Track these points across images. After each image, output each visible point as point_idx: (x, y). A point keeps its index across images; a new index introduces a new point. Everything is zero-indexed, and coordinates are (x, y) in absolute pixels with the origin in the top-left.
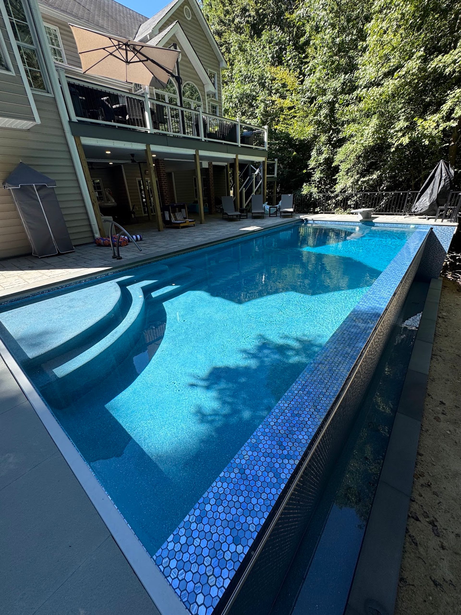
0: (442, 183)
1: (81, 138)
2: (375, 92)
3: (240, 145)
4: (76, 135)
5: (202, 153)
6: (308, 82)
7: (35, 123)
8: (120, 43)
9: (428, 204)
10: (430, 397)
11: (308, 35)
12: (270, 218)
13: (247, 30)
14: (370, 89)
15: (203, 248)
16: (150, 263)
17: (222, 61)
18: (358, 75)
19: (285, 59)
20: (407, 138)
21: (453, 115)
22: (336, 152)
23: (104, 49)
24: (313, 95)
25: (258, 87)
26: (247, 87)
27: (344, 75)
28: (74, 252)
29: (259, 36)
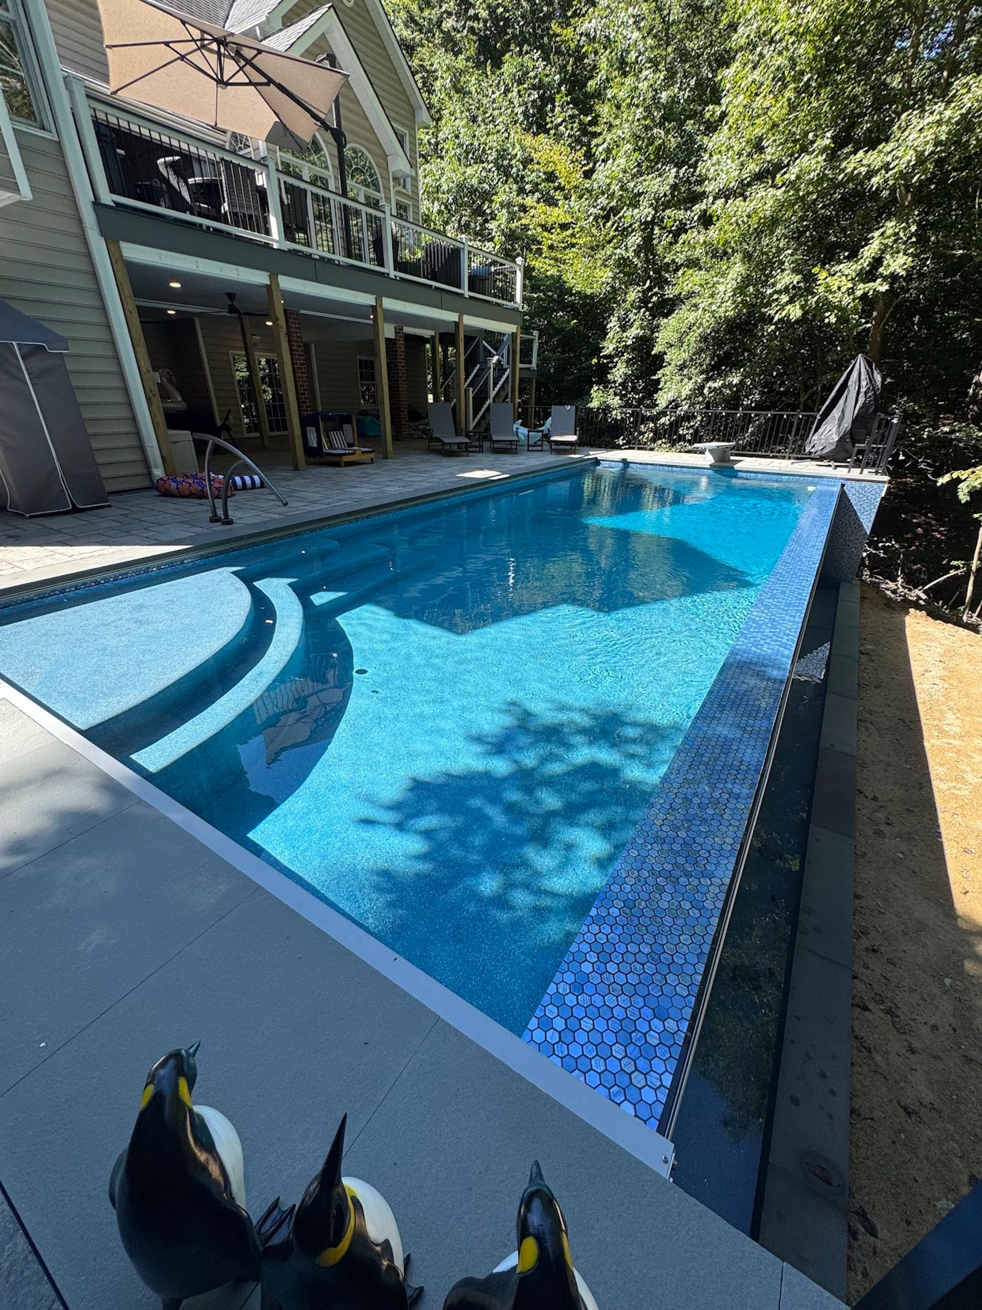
0: (861, 400)
1: (121, 243)
2: (740, 209)
3: (467, 294)
4: (112, 239)
5: (389, 304)
6: (602, 175)
7: (17, 197)
8: (206, 36)
9: (836, 438)
10: (862, 796)
11: (604, 77)
12: (530, 453)
13: (471, 49)
14: (730, 201)
15: (407, 507)
16: (297, 534)
17: (421, 108)
18: (704, 171)
19: (552, 122)
20: (798, 307)
21: (881, 270)
22: (658, 326)
23: (167, 44)
24: (613, 203)
25: (495, 173)
26: (473, 173)
27: (675, 170)
28: (109, 506)
29: (498, 64)
